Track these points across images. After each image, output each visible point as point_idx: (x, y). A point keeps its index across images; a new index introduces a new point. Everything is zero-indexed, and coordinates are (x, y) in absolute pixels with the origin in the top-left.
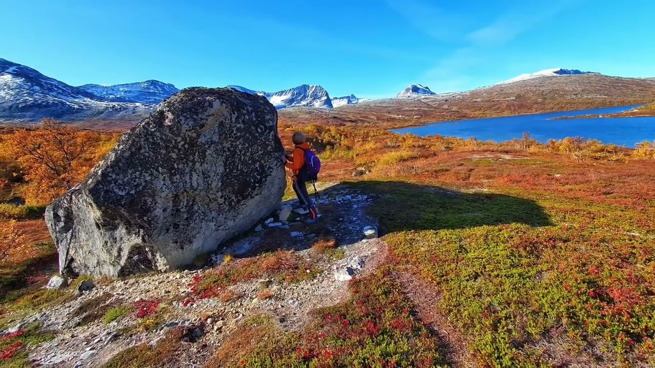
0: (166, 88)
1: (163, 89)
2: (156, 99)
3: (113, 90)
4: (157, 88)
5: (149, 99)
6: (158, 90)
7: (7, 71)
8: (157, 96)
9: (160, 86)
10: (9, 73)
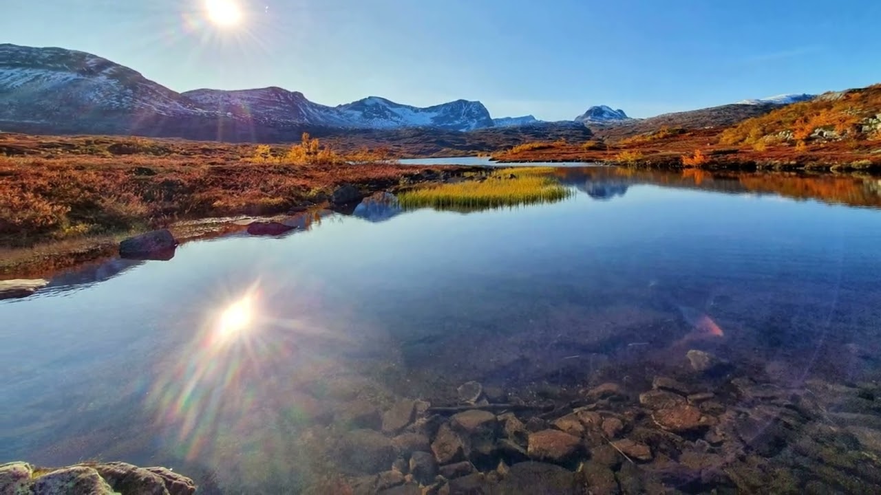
0: (289, 97)
1: (286, 99)
2: (275, 109)
3: (229, 96)
4: (278, 96)
5: (269, 108)
6: (279, 98)
7: (104, 71)
8: (278, 105)
9: (282, 94)
10: (105, 74)
